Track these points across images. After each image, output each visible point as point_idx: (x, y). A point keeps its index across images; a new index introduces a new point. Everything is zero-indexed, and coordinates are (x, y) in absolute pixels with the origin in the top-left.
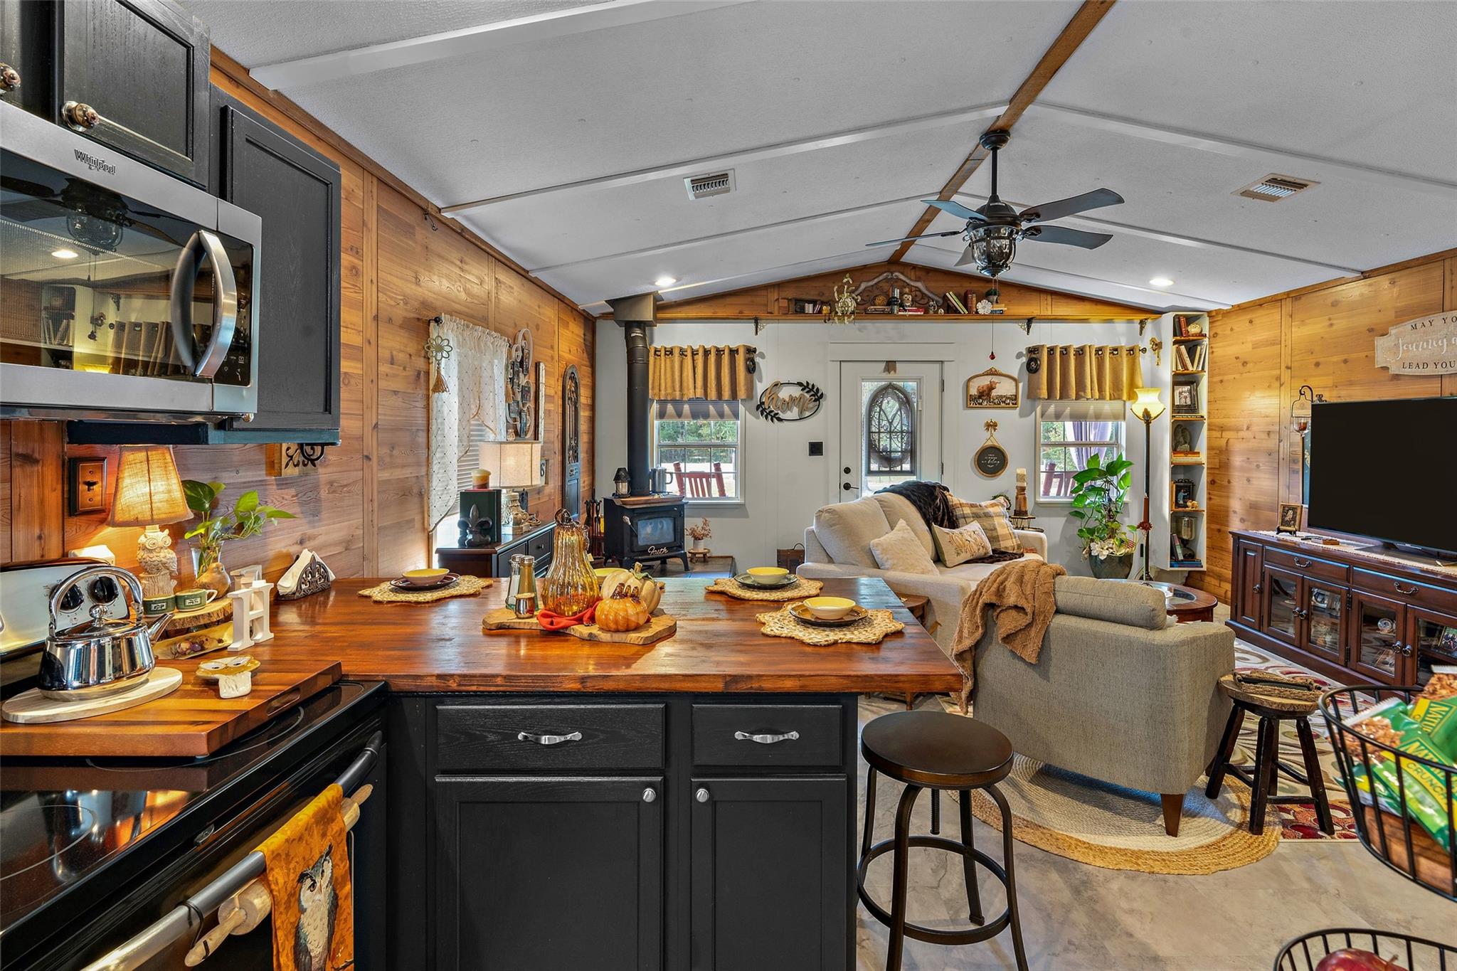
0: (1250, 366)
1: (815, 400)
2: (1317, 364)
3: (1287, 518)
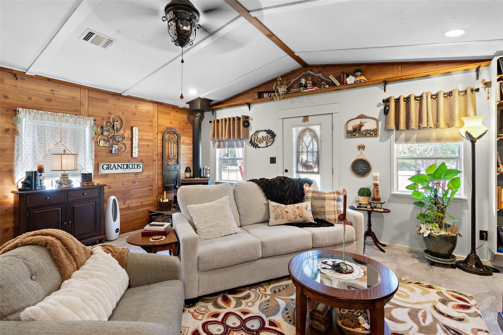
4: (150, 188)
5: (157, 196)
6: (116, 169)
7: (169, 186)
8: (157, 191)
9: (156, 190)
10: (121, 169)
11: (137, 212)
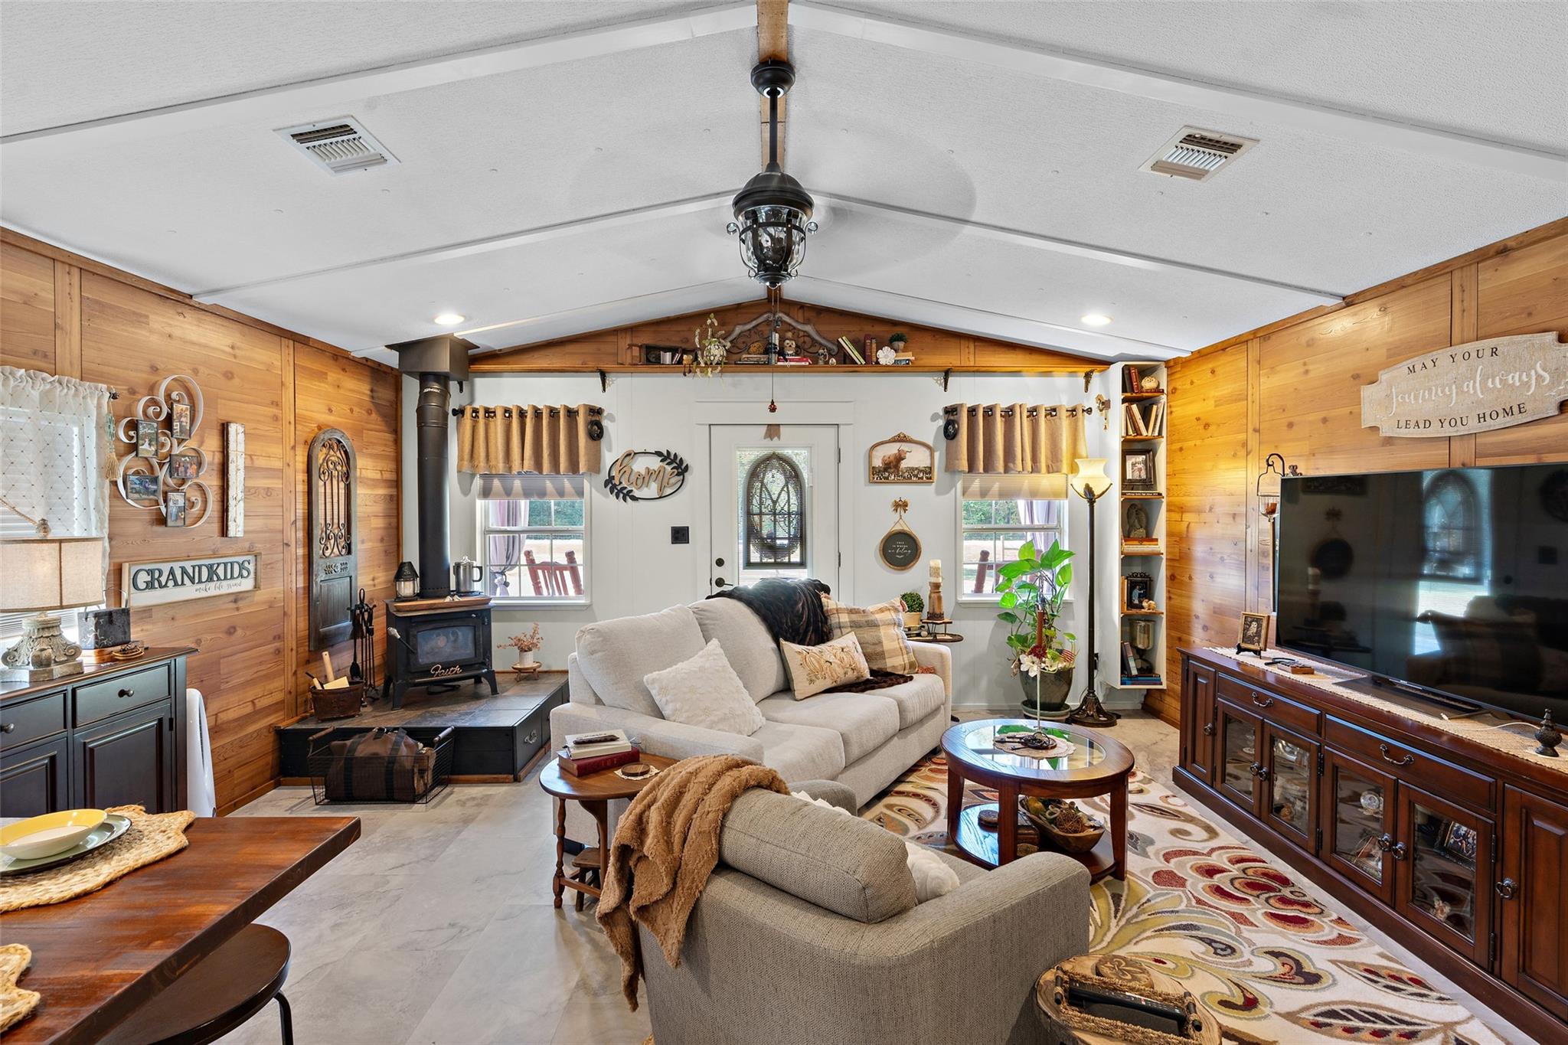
0: (1212, 428)
1: (678, 474)
2: (1290, 425)
3: (1250, 633)
4: (277, 644)
5: (295, 673)
6: (176, 584)
7: (330, 631)
8: (294, 652)
9: (292, 650)
10: (193, 583)
11: (241, 740)
